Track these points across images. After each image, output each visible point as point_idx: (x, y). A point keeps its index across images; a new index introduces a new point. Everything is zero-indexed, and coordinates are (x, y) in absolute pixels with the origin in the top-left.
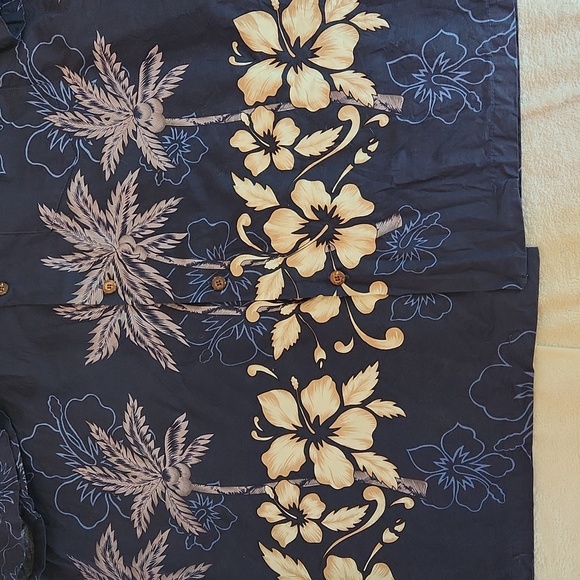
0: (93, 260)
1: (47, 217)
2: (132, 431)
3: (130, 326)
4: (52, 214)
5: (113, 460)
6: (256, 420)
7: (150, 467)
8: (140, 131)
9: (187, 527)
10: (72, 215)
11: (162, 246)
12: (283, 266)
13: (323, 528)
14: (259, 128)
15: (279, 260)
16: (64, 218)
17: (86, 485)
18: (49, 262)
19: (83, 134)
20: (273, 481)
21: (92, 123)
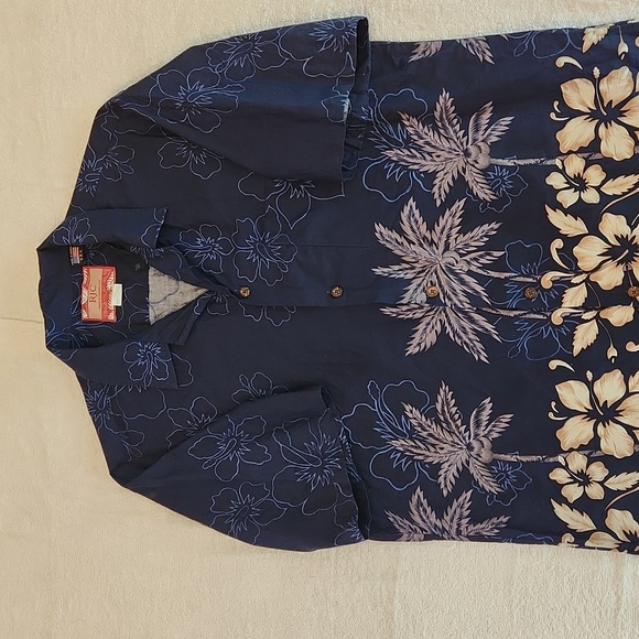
0: (417, 270)
1: (381, 233)
2: (443, 410)
3: (450, 324)
4: (385, 232)
5: (424, 434)
6: (553, 404)
7: (457, 440)
8: (469, 167)
9: (487, 488)
10: (401, 233)
11: (482, 261)
12: (587, 281)
13: (605, 488)
14: (570, 171)
15: (584, 276)
16: (395, 235)
17: (399, 455)
18: (378, 271)
19: (416, 167)
20: (565, 452)
21: (425, 159)
